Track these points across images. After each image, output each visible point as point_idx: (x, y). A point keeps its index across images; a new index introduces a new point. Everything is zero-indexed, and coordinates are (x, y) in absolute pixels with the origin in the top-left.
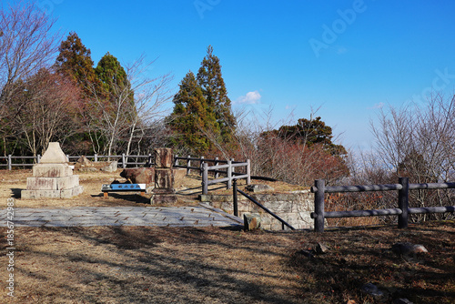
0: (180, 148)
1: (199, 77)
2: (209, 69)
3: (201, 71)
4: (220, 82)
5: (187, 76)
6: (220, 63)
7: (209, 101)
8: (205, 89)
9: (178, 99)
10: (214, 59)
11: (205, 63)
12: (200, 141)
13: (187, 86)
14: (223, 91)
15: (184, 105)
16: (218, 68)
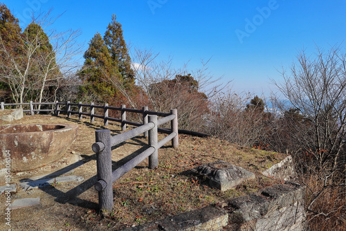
0: (89, 94)
1: (105, 39)
2: (113, 32)
3: (107, 34)
4: (123, 43)
5: (95, 37)
6: (122, 28)
7: (114, 57)
8: (110, 48)
9: (87, 55)
10: (117, 25)
11: (110, 28)
12: (107, 89)
13: (95, 45)
14: (125, 50)
15: (93, 60)
16: (121, 32)
